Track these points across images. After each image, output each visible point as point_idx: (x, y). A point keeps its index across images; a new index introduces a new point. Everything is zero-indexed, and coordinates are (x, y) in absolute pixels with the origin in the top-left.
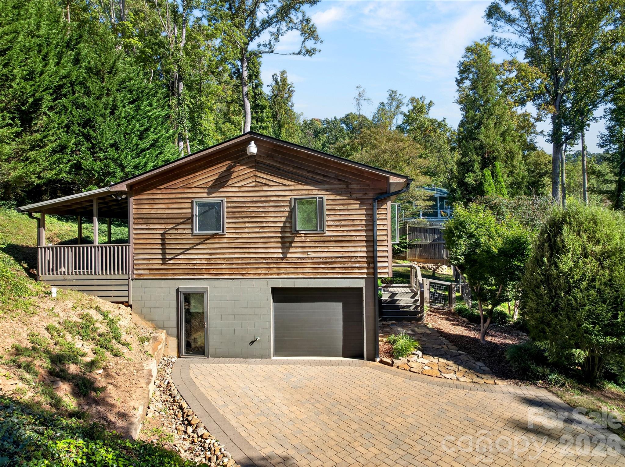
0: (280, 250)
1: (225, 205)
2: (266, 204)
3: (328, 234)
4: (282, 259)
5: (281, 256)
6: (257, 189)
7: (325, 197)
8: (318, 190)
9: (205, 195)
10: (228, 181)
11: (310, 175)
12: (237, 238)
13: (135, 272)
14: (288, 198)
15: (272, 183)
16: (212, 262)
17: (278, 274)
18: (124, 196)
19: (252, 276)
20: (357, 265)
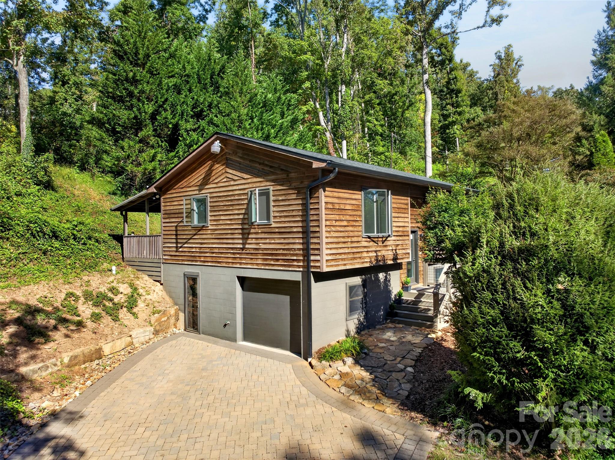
0: (241, 241)
1: (209, 200)
2: (232, 198)
3: (274, 225)
4: (242, 249)
5: (241, 246)
6: (227, 184)
7: (271, 188)
8: (267, 181)
9: (197, 192)
10: (210, 179)
11: (261, 167)
12: (216, 230)
13: (164, 257)
14: (246, 192)
15: (236, 178)
16: (202, 251)
17: (241, 263)
18: (158, 197)
19: (224, 265)
20: (295, 258)
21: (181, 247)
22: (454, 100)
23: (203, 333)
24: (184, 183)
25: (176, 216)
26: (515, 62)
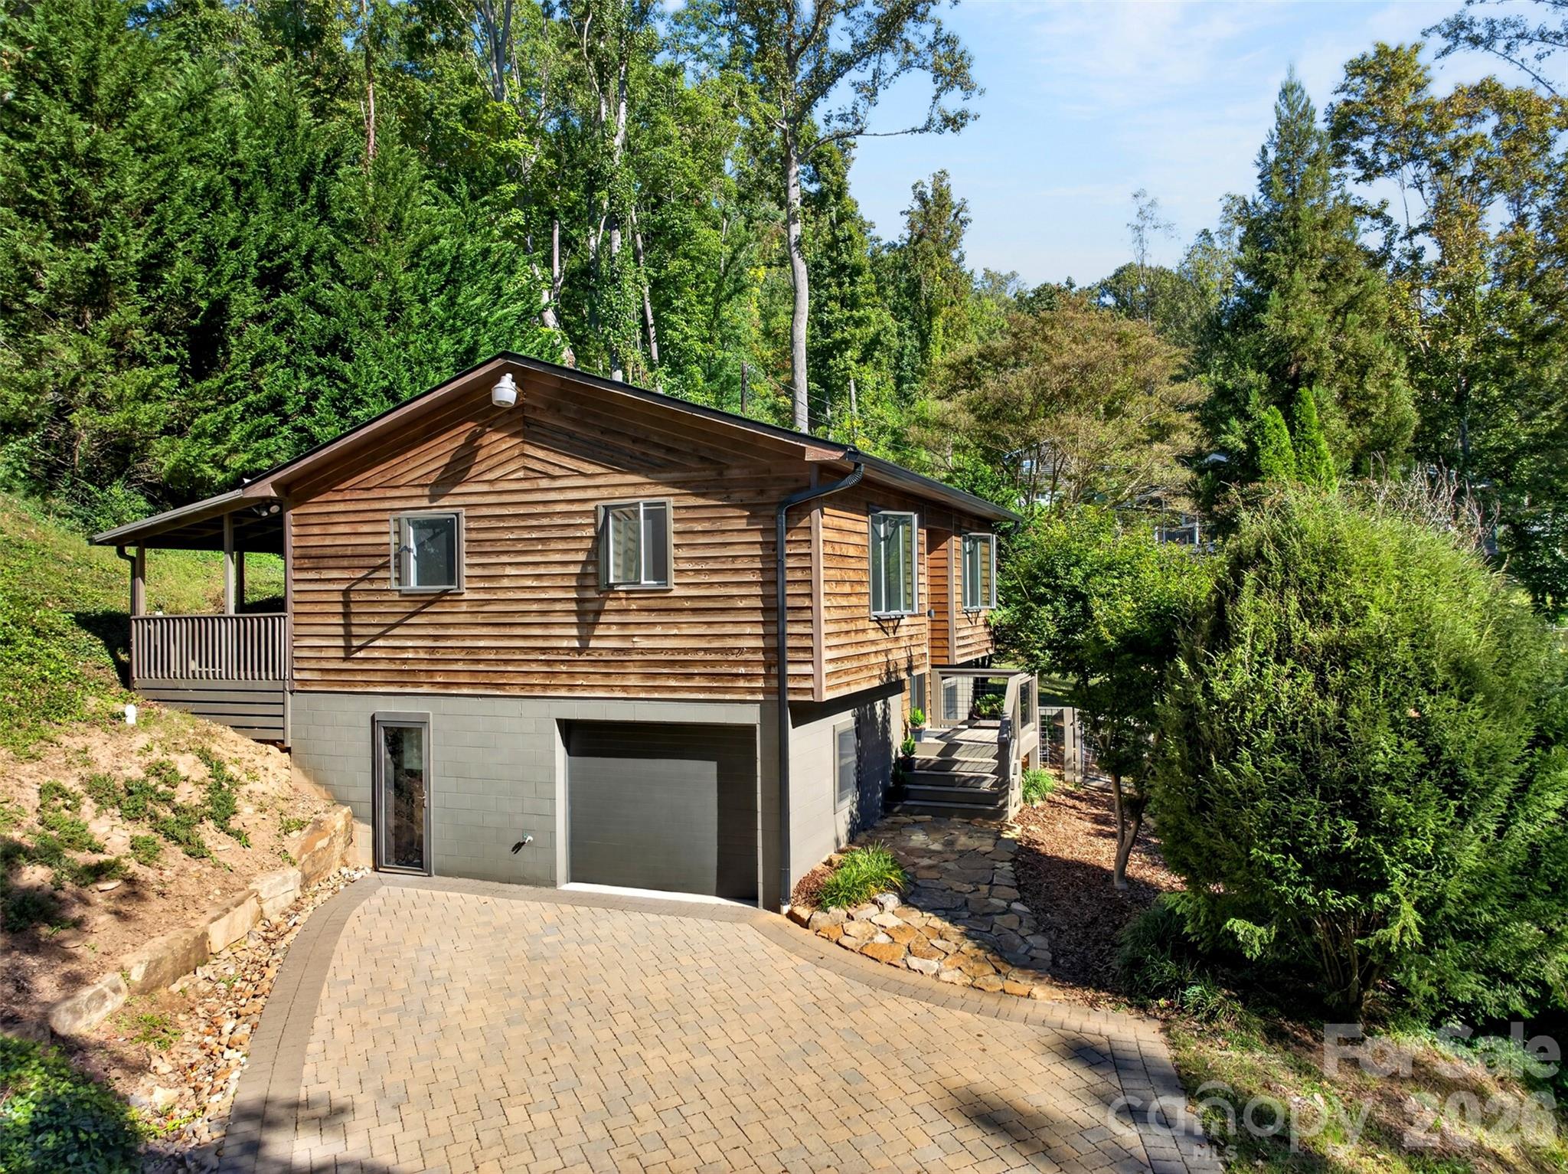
0: (574, 632)
1: (464, 524)
2: (545, 521)
3: (677, 592)
4: (579, 651)
5: (576, 644)
6: (526, 485)
7: (671, 502)
8: (656, 484)
9: (425, 503)
10: (470, 468)
11: (637, 449)
12: (488, 601)
13: (297, 676)
14: (591, 506)
15: (558, 472)
16: (438, 656)
17: (571, 687)
18: (275, 509)
19: (517, 692)
20: (742, 670)
21: (360, 648)
22: (847, 289)
23: (442, 873)
24: (373, 475)
25: (345, 563)
26: (954, 211)
